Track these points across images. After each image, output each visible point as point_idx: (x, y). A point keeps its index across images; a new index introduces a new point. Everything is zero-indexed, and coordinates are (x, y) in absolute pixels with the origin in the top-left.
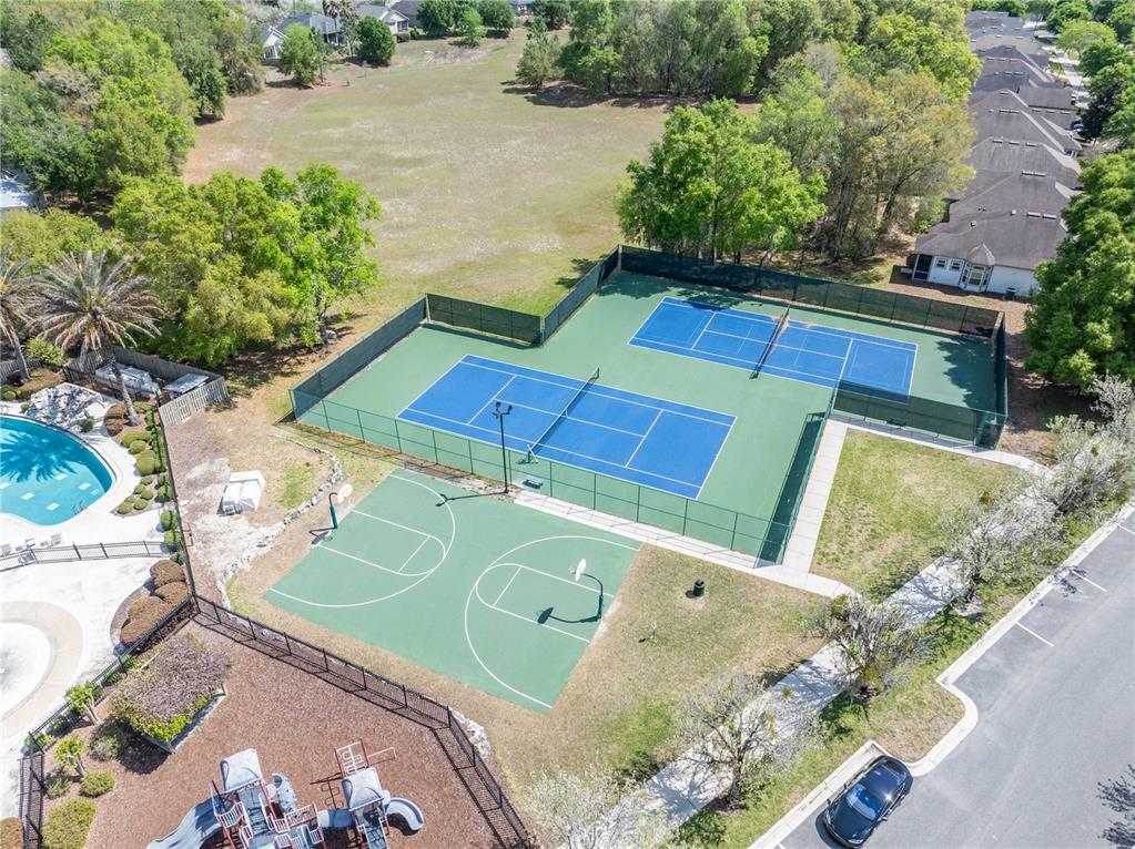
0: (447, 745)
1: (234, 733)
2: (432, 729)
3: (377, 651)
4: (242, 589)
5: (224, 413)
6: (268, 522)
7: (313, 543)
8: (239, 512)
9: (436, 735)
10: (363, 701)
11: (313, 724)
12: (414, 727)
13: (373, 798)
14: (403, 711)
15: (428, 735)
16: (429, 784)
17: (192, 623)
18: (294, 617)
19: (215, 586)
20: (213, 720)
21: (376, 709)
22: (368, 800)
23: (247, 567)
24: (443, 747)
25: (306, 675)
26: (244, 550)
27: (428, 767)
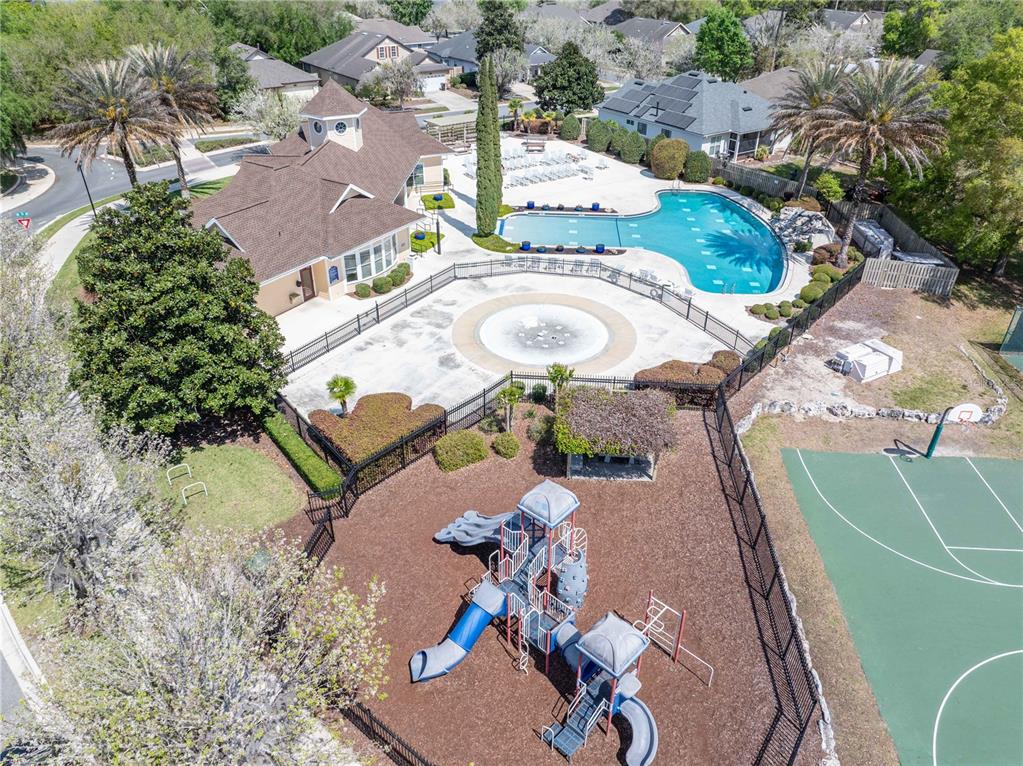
0: (773, 746)
1: (621, 510)
2: (780, 710)
3: (827, 587)
4: (773, 429)
5: (929, 303)
6: (861, 398)
7: (885, 450)
8: (845, 373)
9: (777, 719)
10: (749, 605)
11: (682, 571)
12: (764, 684)
13: (605, 661)
14: (774, 658)
15: (767, 709)
16: (704, 751)
17: (700, 413)
18: (788, 486)
19: (752, 405)
20: (621, 487)
21: (751, 625)
22: (599, 657)
23: (799, 417)
24: (767, 740)
25: (731, 531)
26: (811, 401)
27: (726, 734)
